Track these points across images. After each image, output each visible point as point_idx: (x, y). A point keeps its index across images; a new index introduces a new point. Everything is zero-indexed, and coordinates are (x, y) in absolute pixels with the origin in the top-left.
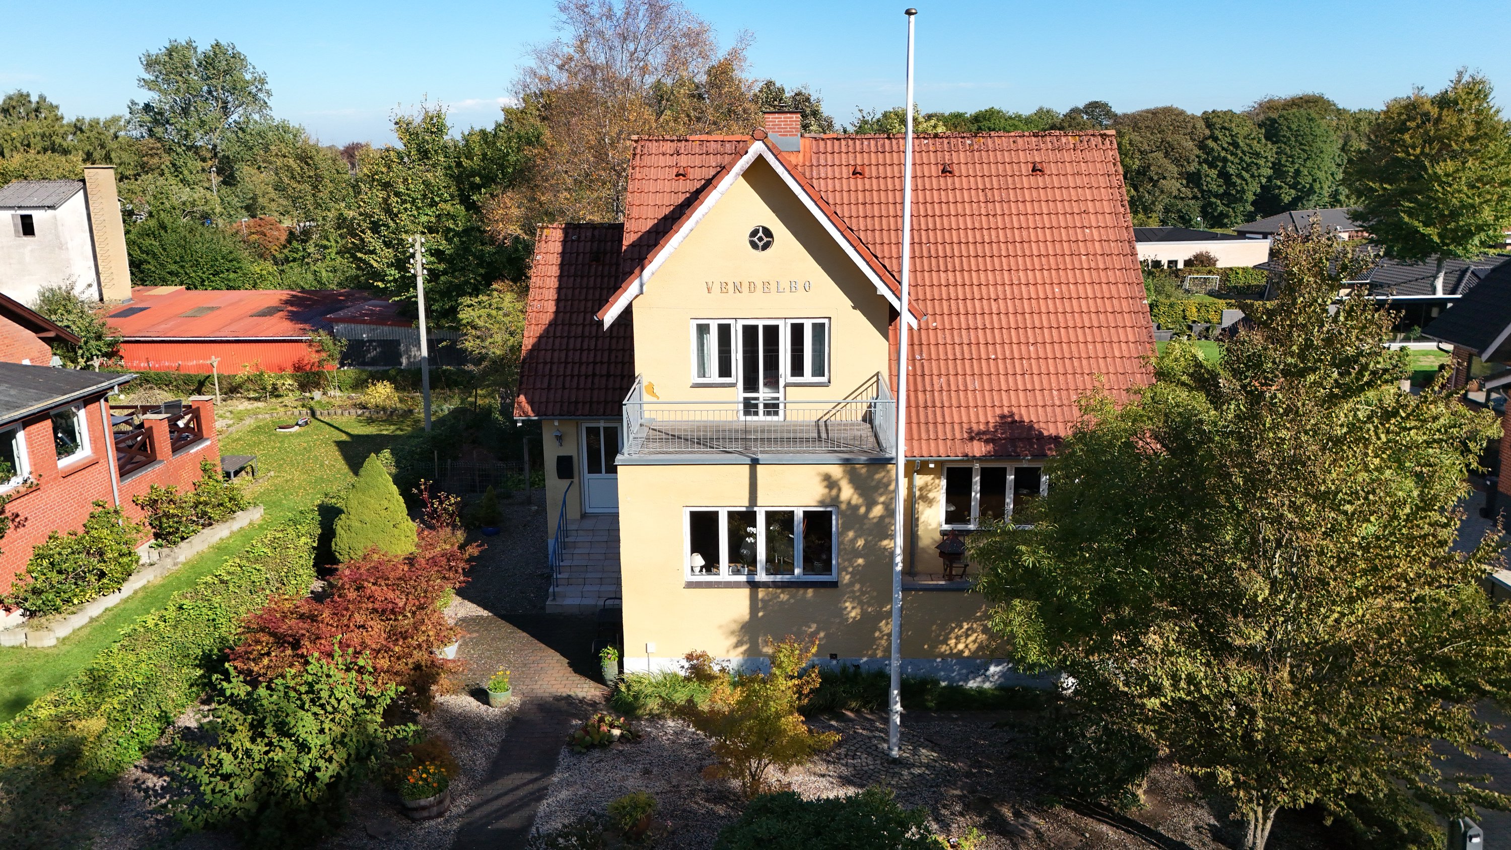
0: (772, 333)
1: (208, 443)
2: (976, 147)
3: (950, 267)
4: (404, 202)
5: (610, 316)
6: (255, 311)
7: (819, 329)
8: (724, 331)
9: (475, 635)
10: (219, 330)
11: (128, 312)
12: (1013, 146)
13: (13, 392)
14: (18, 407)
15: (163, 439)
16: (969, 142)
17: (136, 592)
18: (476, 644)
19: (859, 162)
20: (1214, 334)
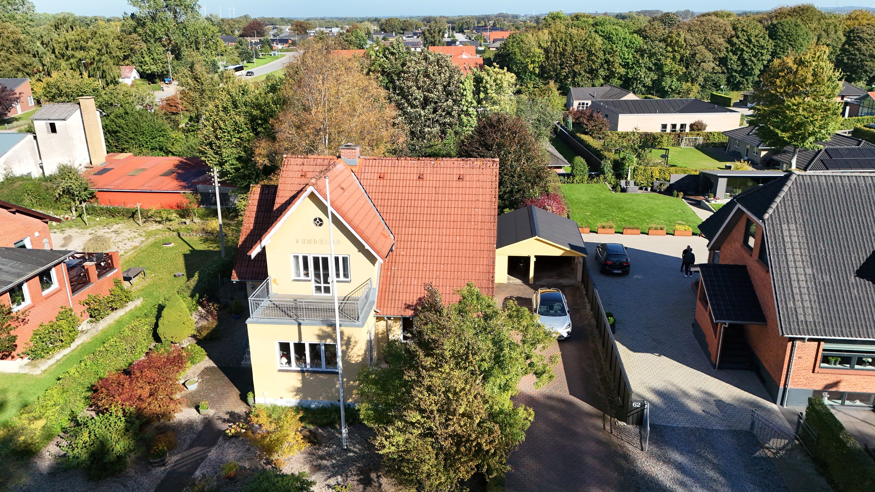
0: (325, 260)
1: (116, 270)
2: (436, 165)
3: (414, 226)
4: (225, 132)
5: (254, 253)
6: (162, 172)
7: (345, 260)
8: (305, 259)
9: (208, 377)
10: (143, 185)
11: (103, 171)
12: (452, 165)
13: (21, 267)
14: (23, 276)
15: (93, 273)
17: (78, 346)
18: (207, 382)
19: (383, 171)
20: (664, 188)
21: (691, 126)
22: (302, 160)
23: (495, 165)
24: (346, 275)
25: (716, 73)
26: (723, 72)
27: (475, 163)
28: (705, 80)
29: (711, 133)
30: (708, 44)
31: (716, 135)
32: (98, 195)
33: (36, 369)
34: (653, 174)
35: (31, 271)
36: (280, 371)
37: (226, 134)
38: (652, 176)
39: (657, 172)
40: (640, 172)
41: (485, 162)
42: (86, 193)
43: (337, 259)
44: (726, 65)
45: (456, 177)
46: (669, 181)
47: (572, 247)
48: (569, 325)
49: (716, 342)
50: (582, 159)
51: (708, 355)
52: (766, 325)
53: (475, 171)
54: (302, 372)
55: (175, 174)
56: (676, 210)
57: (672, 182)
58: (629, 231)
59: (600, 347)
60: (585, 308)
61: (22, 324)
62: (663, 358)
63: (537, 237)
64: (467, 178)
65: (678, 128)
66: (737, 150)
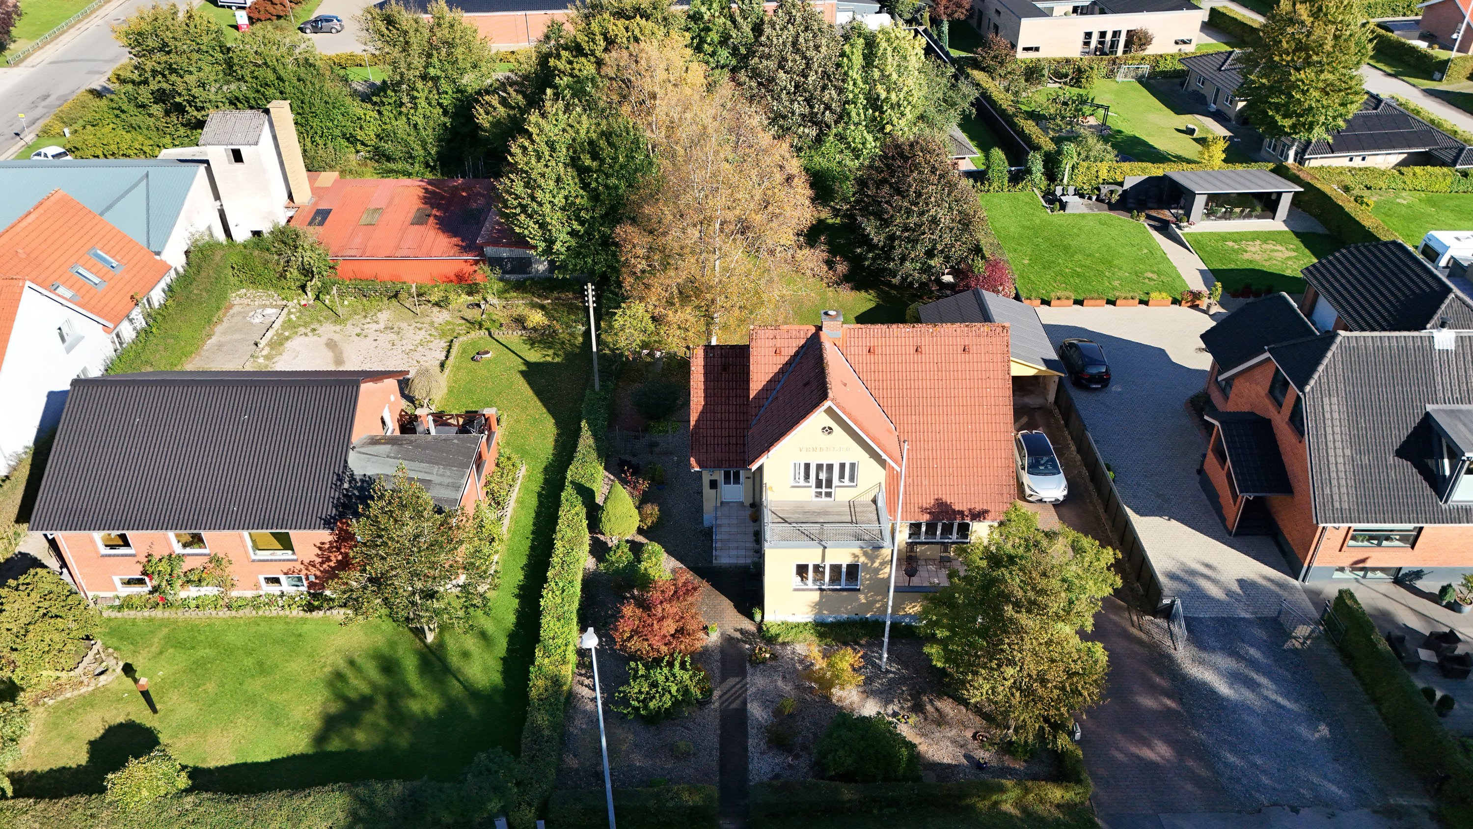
0: (830, 466)
2: (935, 333)
5: (754, 467)
6: (410, 215)
7: (853, 465)
8: (807, 466)
11: (319, 216)
12: (954, 333)
19: (872, 344)
20: (1115, 198)
21: (1130, 35)
22: (773, 333)
24: (852, 479)
27: (982, 330)
29: (1161, 56)
31: (1169, 58)
34: (1100, 174)
36: (795, 590)
38: (1098, 178)
39: (1105, 171)
43: (842, 466)
45: (960, 349)
46: (1121, 184)
47: (1045, 363)
48: (1065, 485)
49: (1235, 509)
50: (1000, 152)
51: (1223, 519)
52: (1293, 498)
53: (982, 340)
54: (821, 590)
55: (431, 220)
56: (1140, 249)
57: (1127, 186)
58: (1091, 302)
59: (1101, 511)
60: (1069, 448)
62: (1173, 522)
64: (974, 349)
65: (1109, 37)
66: (1202, 92)
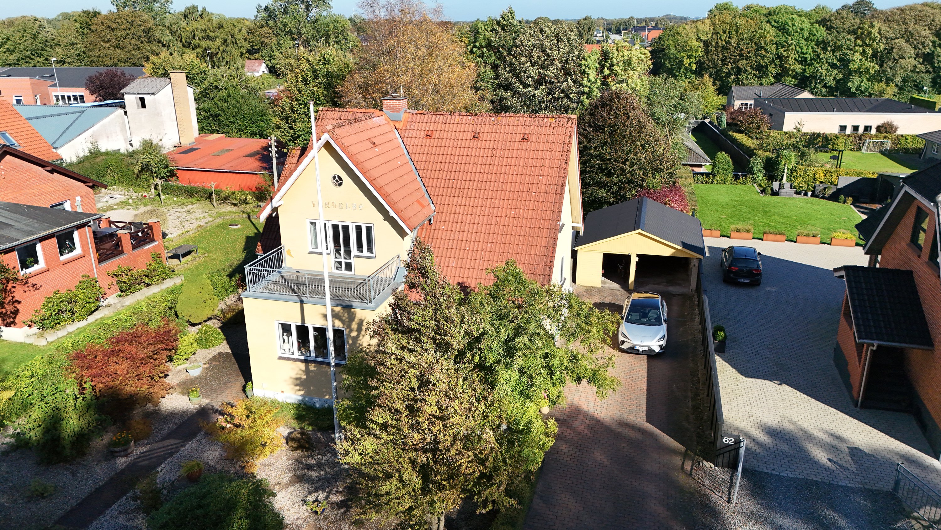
0: (346, 229)
1: (156, 243)
2: (496, 122)
3: (461, 195)
4: (301, 104)
5: (263, 216)
6: (248, 153)
7: (369, 229)
9: (217, 363)
10: (223, 165)
11: (190, 150)
12: (516, 123)
13: (36, 225)
14: (33, 234)
15: (127, 243)
16: (493, 119)
17: (96, 320)
18: (214, 368)
19: (431, 129)
20: (828, 193)
21: (878, 129)
22: (339, 113)
23: (570, 122)
25: (918, 73)
26: (928, 72)
27: (546, 120)
28: (904, 80)
29: (902, 136)
30: (908, 36)
32: (179, 173)
33: (41, 339)
34: (816, 176)
35: (44, 230)
36: (281, 358)
37: (302, 107)
38: (815, 179)
39: (822, 174)
40: (799, 173)
41: (558, 120)
42: (166, 170)
43: (359, 228)
44: (932, 64)
45: (519, 137)
46: (837, 185)
47: (685, 245)
48: (663, 337)
49: (860, 370)
50: (726, 156)
51: (849, 387)
52: (932, 351)
53: (544, 131)
54: (306, 361)
55: (259, 156)
56: (840, 217)
57: (840, 186)
58: (771, 237)
59: (701, 367)
60: (693, 320)
61: (32, 289)
62: (785, 387)
63: (639, 231)
64: (533, 138)
65: (861, 130)
66: (936, 157)
